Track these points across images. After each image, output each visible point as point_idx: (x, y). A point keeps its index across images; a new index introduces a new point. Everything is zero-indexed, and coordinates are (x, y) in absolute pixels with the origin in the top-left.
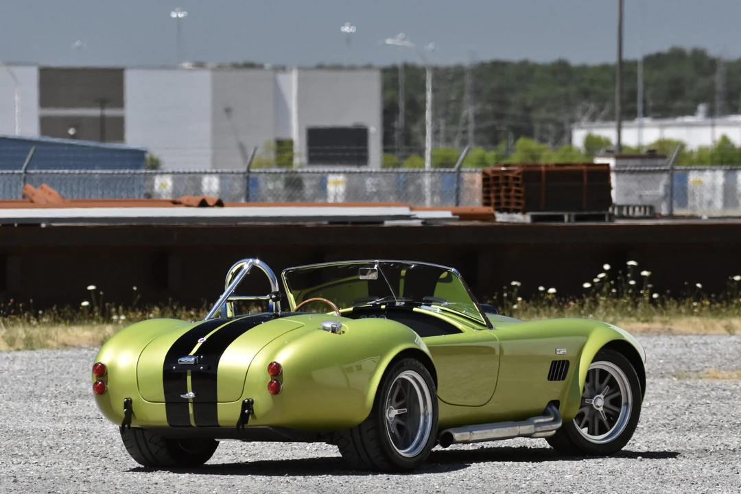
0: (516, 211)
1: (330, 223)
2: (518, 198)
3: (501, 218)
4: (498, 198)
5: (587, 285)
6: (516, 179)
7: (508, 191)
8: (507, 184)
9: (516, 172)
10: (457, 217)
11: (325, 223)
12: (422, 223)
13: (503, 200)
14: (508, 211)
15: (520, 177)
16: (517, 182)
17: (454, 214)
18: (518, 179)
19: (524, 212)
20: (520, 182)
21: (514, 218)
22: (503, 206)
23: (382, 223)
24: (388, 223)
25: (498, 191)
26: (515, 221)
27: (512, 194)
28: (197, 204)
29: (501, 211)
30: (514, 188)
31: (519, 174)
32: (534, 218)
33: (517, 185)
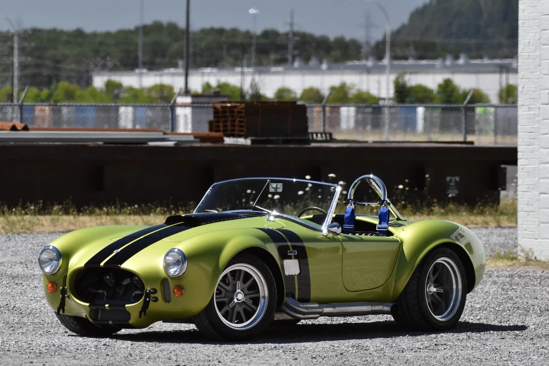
0: (239, 136)
1: (105, 143)
2: (242, 126)
3: (228, 141)
4: (225, 126)
5: (300, 193)
6: (240, 112)
7: (234, 121)
8: (233, 116)
9: (240, 108)
10: (198, 140)
11: (101, 143)
12: (175, 144)
13: (229, 128)
14: (233, 136)
15: (243, 111)
16: (240, 115)
17: (195, 137)
18: (241, 112)
19: (246, 137)
20: (243, 115)
21: (238, 141)
22: (228, 133)
23: (146, 143)
24: (151, 144)
25: (226, 121)
26: (240, 143)
27: (237, 123)
28: (9, 128)
29: (229, 136)
30: (238, 119)
31: (242, 109)
32: (253, 142)
33: (241, 117)
